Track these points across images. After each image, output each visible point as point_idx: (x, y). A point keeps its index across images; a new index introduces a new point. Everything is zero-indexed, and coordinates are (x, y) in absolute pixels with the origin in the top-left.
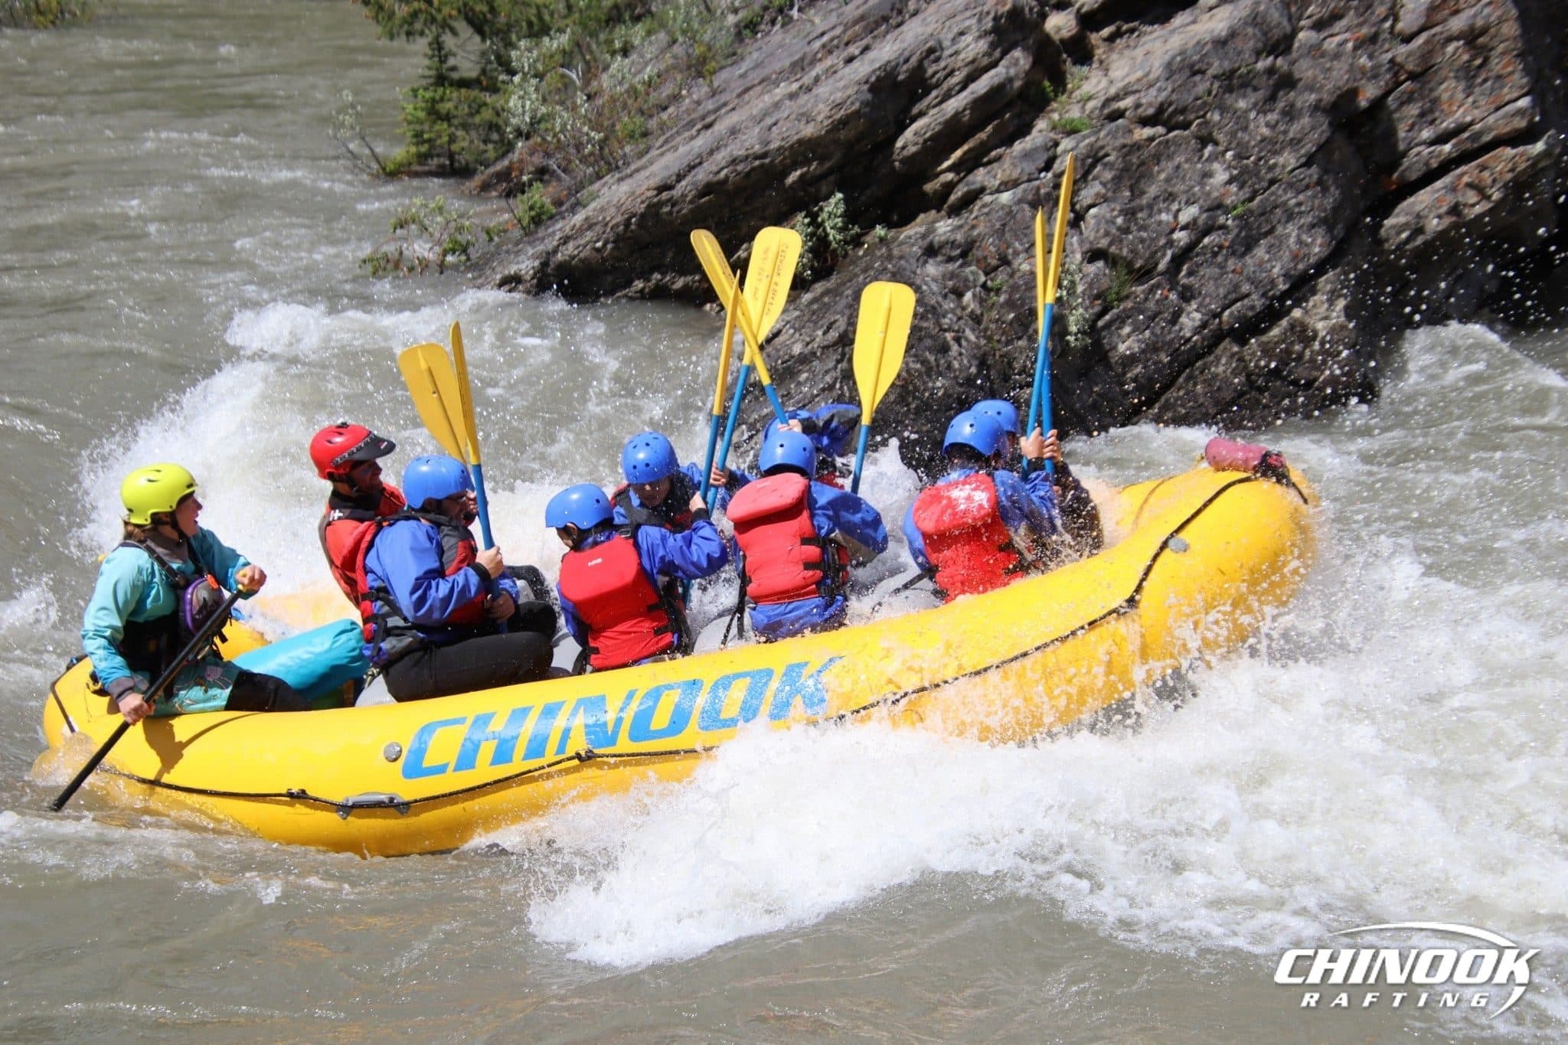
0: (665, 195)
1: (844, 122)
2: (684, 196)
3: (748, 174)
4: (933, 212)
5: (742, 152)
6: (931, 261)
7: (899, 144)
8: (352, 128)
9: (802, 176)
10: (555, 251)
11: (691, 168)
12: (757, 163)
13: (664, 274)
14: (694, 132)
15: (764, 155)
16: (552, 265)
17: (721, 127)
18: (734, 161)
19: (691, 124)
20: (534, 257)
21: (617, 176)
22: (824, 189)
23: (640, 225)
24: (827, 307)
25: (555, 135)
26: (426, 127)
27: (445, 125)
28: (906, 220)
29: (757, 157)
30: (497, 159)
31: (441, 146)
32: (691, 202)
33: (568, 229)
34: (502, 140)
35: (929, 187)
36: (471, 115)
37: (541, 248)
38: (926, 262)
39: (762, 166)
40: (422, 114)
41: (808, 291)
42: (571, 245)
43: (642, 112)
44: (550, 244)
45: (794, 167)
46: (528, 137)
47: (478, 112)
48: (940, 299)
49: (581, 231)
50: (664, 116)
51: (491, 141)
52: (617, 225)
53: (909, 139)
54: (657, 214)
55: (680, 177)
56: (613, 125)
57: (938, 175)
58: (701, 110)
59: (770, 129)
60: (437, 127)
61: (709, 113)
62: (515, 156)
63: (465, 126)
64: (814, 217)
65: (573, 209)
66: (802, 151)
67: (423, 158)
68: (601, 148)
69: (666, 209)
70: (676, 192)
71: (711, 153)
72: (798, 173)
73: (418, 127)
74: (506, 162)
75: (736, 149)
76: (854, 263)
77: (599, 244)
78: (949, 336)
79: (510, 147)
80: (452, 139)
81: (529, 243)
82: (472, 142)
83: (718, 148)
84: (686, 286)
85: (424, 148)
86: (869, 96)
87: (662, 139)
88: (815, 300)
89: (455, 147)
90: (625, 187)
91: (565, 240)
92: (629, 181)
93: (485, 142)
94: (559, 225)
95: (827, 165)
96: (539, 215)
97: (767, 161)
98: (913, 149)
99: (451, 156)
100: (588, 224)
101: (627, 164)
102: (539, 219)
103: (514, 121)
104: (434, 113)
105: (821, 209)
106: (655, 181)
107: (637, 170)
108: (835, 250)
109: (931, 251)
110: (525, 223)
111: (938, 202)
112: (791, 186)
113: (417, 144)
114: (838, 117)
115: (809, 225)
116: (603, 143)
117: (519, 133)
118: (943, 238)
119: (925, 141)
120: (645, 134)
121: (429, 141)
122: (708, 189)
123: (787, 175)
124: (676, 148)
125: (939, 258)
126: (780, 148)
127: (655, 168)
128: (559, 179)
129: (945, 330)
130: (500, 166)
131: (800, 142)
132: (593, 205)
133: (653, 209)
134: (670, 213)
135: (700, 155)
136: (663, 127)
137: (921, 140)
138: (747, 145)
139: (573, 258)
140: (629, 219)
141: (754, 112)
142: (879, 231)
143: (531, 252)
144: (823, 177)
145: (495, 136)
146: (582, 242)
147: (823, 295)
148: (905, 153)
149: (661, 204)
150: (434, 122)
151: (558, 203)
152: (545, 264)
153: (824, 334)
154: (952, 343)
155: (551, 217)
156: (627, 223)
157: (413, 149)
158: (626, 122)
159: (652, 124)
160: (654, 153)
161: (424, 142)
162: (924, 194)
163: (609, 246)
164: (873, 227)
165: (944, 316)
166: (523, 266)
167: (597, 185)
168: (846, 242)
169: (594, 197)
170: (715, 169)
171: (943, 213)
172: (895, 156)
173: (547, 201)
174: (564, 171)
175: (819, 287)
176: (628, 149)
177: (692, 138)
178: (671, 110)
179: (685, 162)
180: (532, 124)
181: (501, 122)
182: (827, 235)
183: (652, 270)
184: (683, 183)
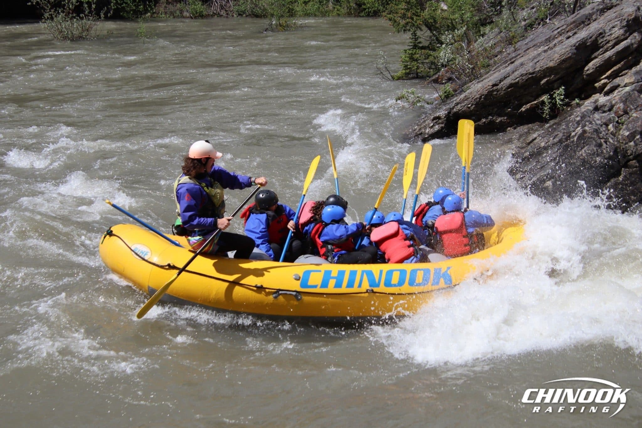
0: (495, 88)
1: (564, 61)
2: (502, 88)
3: (527, 80)
4: (598, 94)
5: (525, 72)
6: (596, 112)
7: (586, 69)
8: (383, 64)
9: (547, 81)
10: (453, 108)
11: (505, 78)
12: (530, 76)
13: (493, 116)
14: (507, 65)
15: (533, 73)
16: (452, 113)
17: (517, 63)
18: (522, 75)
19: (506, 62)
20: (446, 110)
21: (477, 81)
22: (556, 86)
23: (484, 98)
24: (555, 129)
25: (456, 66)
26: (408, 63)
27: (416, 63)
28: (587, 97)
29: (530, 74)
30: (434, 75)
31: (414, 70)
32: (504, 90)
33: (458, 100)
34: (436, 68)
35: (597, 85)
36: (425, 59)
37: (448, 107)
38: (594, 113)
39: (532, 77)
40: (407, 59)
41: (547, 123)
42: (459, 106)
43: (488, 58)
44: (452, 105)
45: (544, 78)
46: (446, 66)
47: (428, 58)
48: (599, 127)
49: (463, 100)
50: (496, 59)
51: (432, 69)
52: (477, 98)
53: (590, 67)
54: (492, 95)
55: (501, 81)
56: (477, 62)
57: (601, 80)
58: (510, 57)
59: (536, 63)
60: (413, 64)
61: (513, 58)
62: (440, 74)
63: (423, 63)
64: (551, 96)
65: (460, 93)
66: (549, 71)
67: (407, 74)
68: (472, 71)
69: (495, 93)
70: (499, 87)
71: (513, 72)
72: (546, 80)
73: (406, 64)
74: (437, 76)
75: (522, 71)
76: (565, 113)
77: (469, 106)
78: (602, 141)
79: (439, 70)
80: (418, 68)
81: (444, 105)
82: (425, 69)
83: (516, 71)
84: (501, 121)
85: (408, 71)
86: (575, 51)
87: (495, 67)
88: (550, 127)
89: (418, 71)
90: (480, 85)
91: (457, 104)
92: (482, 83)
93: (430, 69)
94: (455, 99)
95: (557, 77)
96: (448, 95)
97: (534, 75)
98: (591, 71)
99: (417, 73)
100: (466, 98)
101: (481, 76)
102: (448, 96)
103: (441, 61)
104: (412, 58)
105: (555, 93)
106: (491, 84)
107: (485, 79)
108: (559, 108)
109: (596, 109)
110: (443, 97)
111: (600, 90)
112: (543, 84)
113: (405, 70)
114: (562, 59)
115: (549, 99)
116: (473, 68)
117: (443, 66)
118: (602, 104)
119: (597, 68)
120: (488, 66)
121: (410, 68)
122: (511, 85)
123: (541, 80)
124: (500, 71)
125: (600, 111)
126: (538, 71)
127: (491, 78)
128: (456, 81)
129: (601, 138)
130: (434, 78)
131: (547, 68)
132: (468, 91)
133: (490, 93)
134: (496, 94)
135: (509, 73)
136: (495, 63)
137: (595, 67)
138: (527, 69)
139: (459, 110)
140: (481, 97)
141: (530, 57)
142: (577, 101)
143: (444, 108)
144: (555, 81)
145: (433, 67)
146: (463, 105)
147: (553, 125)
148: (588, 72)
149: (493, 91)
150: (412, 62)
151: (455, 91)
152: (449, 113)
153: (553, 139)
154: (603, 143)
155: (453, 96)
156: (480, 98)
157: (404, 71)
158: (481, 61)
159: (492, 62)
160: (491, 72)
161: (407, 69)
162: (595, 87)
163: (474, 106)
164: (574, 100)
165: (601, 133)
166: (441, 113)
167: (470, 84)
168: (564, 105)
169: (468, 88)
170: (514, 78)
171: (602, 95)
172: (584, 73)
173: (451, 90)
174: (458, 79)
175: (552, 122)
176: (482, 71)
177: (506, 67)
178: (499, 56)
179: (503, 76)
180: (448, 61)
181: (436, 61)
182: (556, 102)
183: (489, 115)
184: (502, 83)
